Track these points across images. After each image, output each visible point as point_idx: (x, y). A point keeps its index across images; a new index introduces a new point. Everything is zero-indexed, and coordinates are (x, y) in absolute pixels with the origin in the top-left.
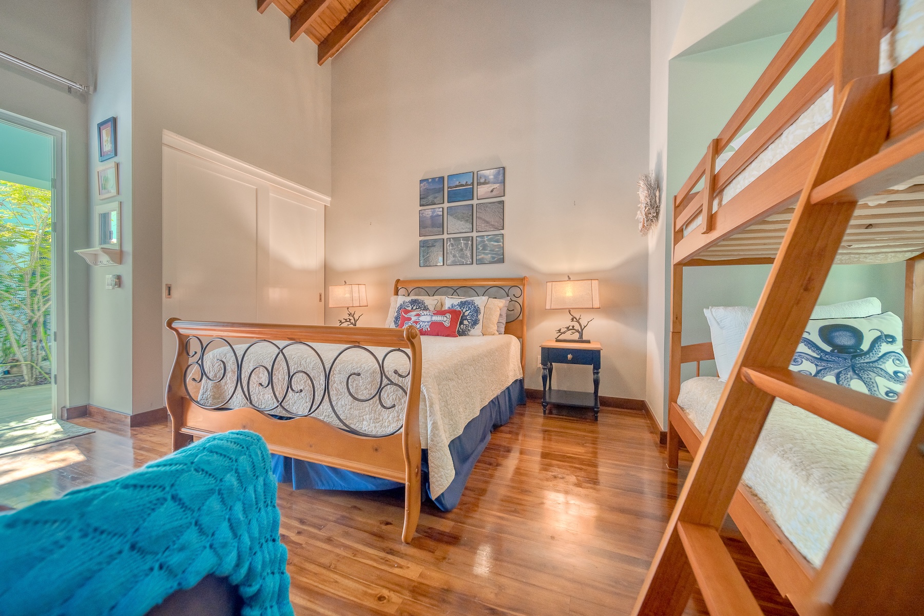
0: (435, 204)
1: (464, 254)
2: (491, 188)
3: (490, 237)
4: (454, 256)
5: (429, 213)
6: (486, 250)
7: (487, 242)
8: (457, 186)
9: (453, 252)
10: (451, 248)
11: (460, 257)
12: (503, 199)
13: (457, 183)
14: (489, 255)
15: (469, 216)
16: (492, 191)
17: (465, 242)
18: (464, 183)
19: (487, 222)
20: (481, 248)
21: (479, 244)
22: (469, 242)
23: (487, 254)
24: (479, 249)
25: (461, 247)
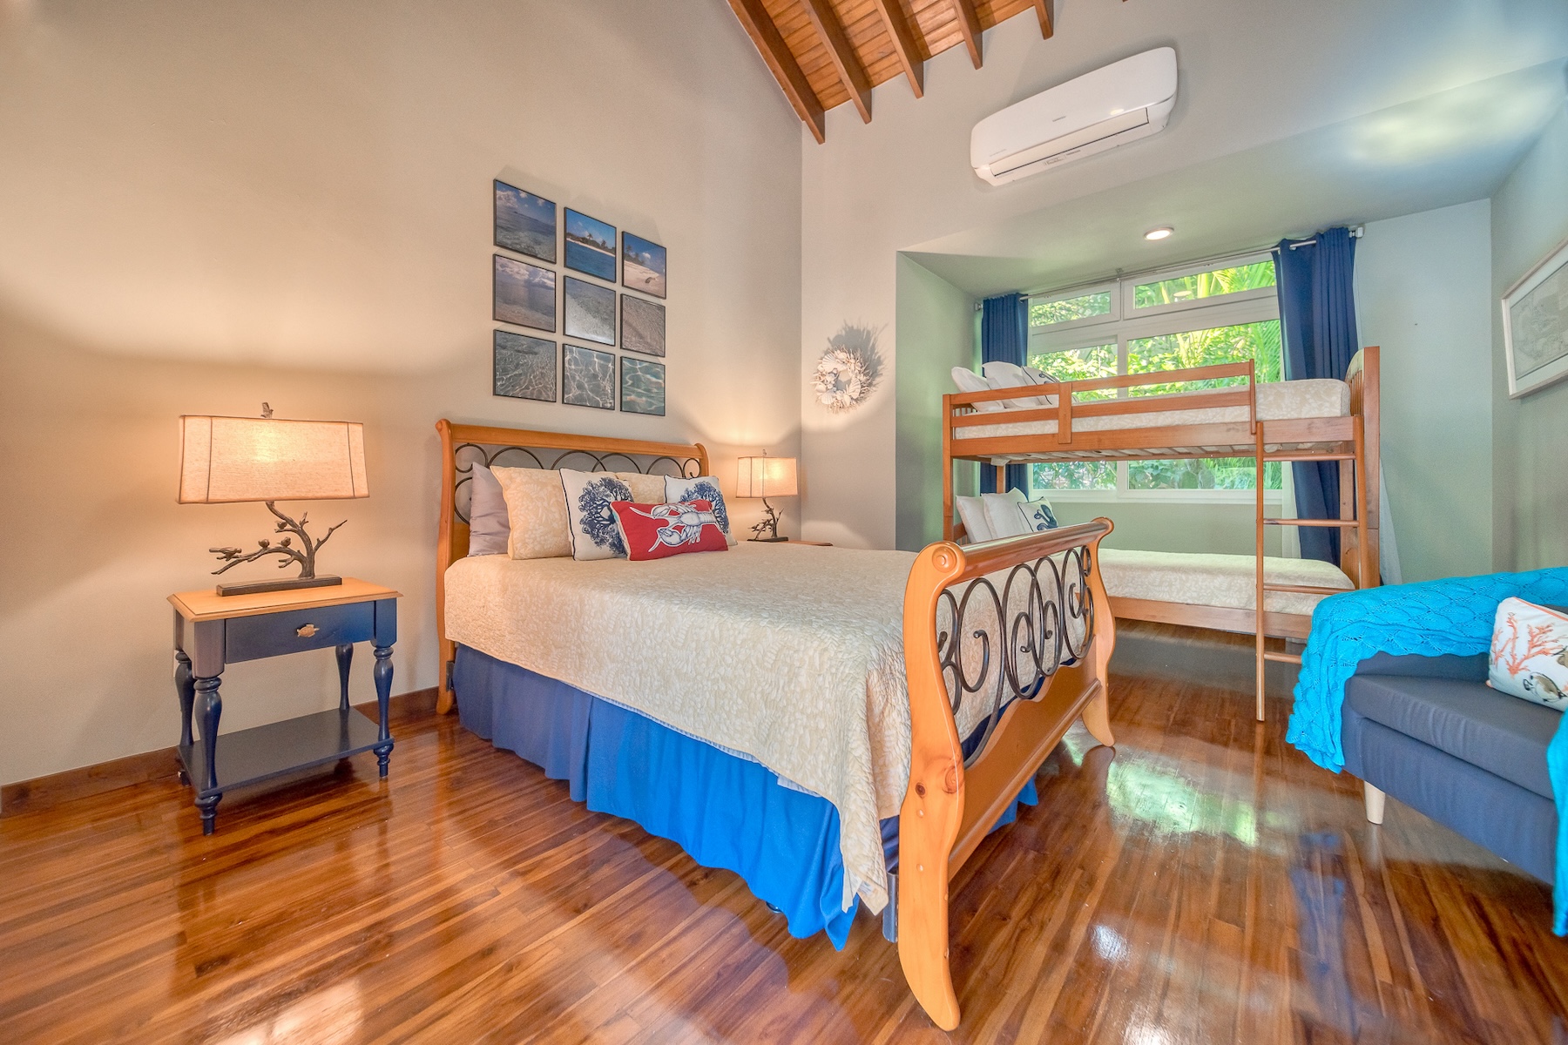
0: (535, 256)
1: (599, 386)
2: (649, 276)
3: (645, 364)
4: (580, 387)
5: (522, 271)
6: (639, 388)
7: (639, 373)
8: (584, 240)
9: (578, 378)
10: (573, 367)
11: (592, 391)
12: (662, 302)
13: (586, 234)
14: (644, 399)
15: (608, 311)
16: (647, 281)
17: (602, 362)
18: (599, 240)
19: (641, 337)
20: (630, 382)
21: (628, 373)
22: (610, 365)
23: (640, 395)
24: (627, 382)
25: (594, 369)
